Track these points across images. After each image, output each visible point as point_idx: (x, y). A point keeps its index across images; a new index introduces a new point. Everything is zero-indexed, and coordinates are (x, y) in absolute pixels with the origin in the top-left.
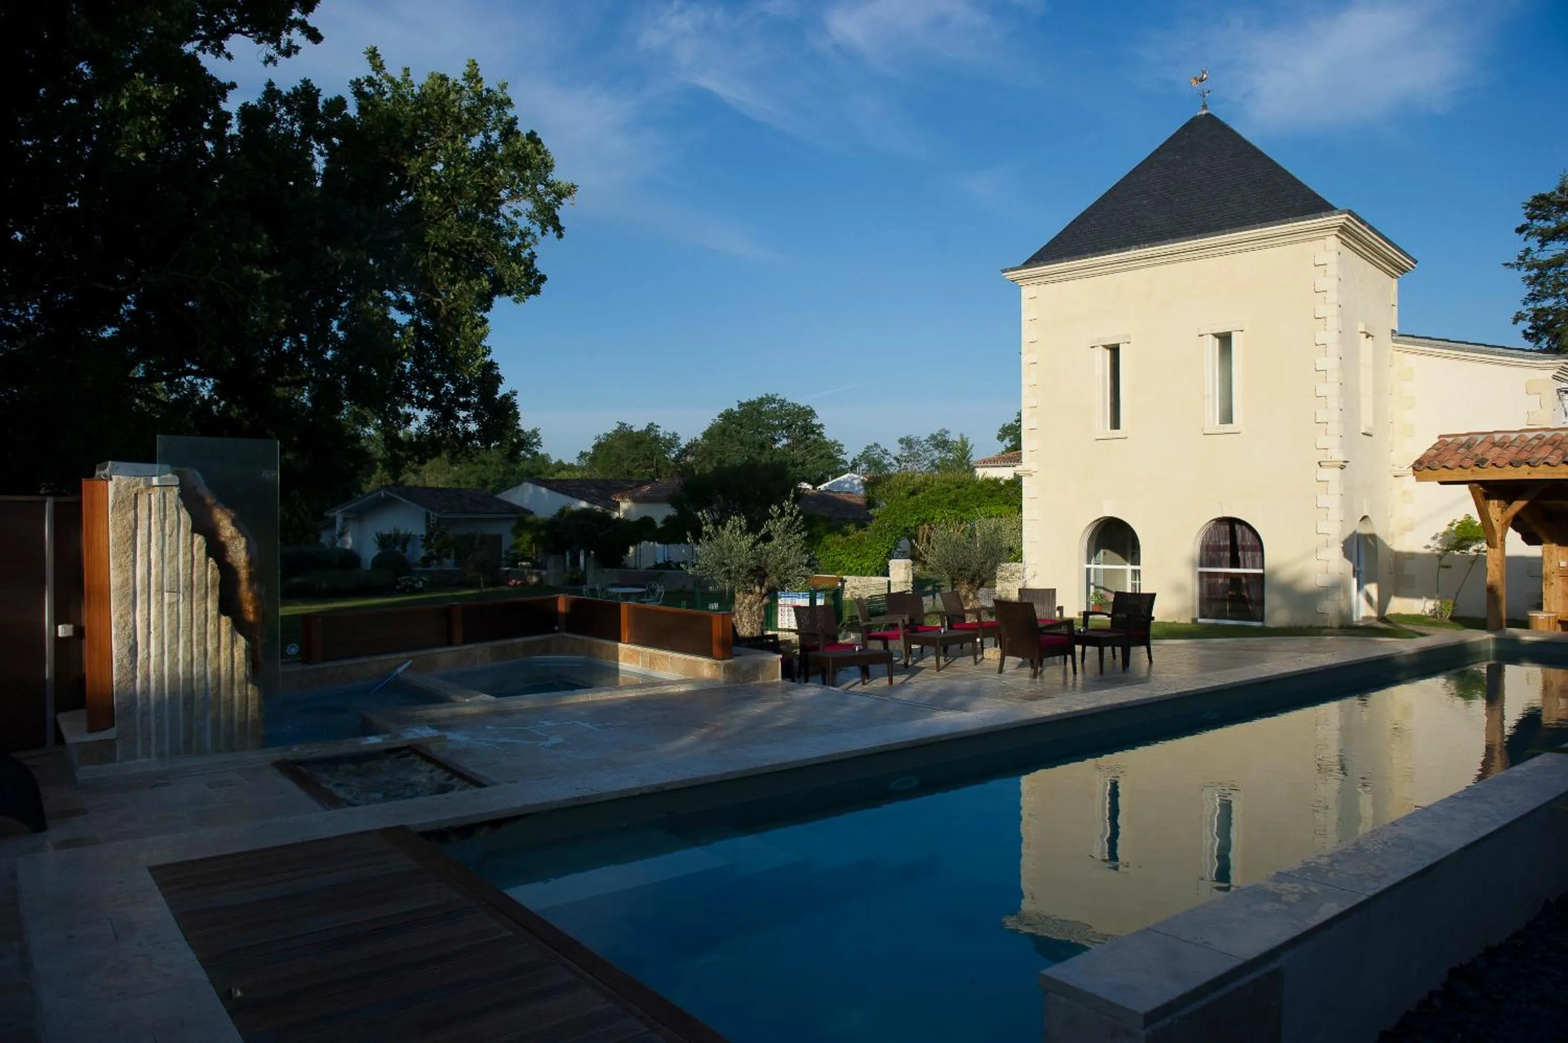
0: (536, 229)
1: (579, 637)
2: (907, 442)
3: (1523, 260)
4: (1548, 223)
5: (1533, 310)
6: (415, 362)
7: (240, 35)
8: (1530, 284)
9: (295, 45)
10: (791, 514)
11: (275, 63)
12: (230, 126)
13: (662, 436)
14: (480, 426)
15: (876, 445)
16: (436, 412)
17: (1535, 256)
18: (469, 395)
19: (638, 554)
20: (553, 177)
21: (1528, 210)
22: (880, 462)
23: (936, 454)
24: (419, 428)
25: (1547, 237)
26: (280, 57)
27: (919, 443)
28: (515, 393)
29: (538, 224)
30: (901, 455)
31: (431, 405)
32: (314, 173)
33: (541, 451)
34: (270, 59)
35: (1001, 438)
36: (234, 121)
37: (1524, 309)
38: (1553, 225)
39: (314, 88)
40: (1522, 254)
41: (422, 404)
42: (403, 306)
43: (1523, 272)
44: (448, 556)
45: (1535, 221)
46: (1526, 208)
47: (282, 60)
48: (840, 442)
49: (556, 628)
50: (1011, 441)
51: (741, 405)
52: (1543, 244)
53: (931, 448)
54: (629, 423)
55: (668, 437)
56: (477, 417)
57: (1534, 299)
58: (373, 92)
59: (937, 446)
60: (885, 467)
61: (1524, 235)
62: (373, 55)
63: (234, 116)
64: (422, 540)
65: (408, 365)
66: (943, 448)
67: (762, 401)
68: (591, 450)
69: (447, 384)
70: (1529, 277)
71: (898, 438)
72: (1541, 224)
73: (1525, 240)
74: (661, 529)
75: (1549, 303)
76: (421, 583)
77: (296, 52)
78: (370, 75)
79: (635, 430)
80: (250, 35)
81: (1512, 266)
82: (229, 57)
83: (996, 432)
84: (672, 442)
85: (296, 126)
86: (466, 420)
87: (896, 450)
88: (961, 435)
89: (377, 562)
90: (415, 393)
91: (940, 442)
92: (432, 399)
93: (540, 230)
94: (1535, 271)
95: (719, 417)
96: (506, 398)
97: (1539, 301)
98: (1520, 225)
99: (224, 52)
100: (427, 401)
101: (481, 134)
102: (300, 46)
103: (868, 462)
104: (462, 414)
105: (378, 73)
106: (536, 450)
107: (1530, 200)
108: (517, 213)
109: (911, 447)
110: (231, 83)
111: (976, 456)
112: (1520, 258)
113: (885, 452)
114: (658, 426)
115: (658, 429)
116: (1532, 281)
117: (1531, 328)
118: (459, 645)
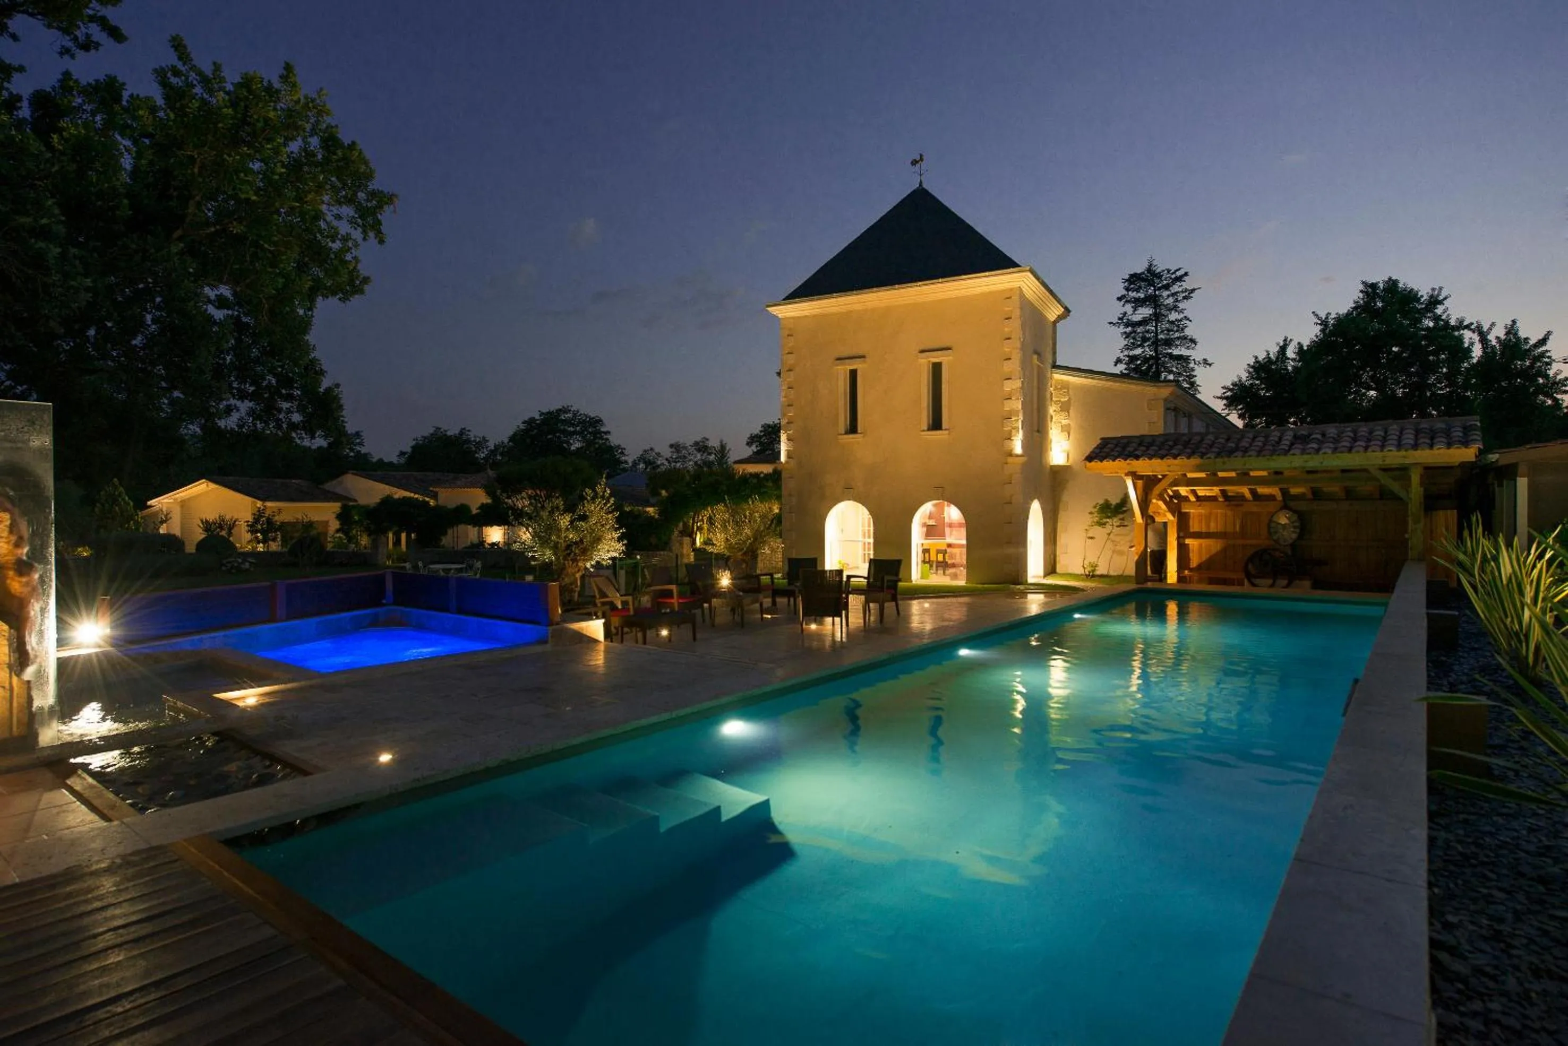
0: (357, 234)
1: (408, 609)
2: (676, 447)
3: (1123, 320)
4: (1139, 294)
5: (1128, 356)
6: (235, 355)
7: (25, 16)
8: (1126, 337)
9: (95, 40)
10: (603, 497)
11: (73, 57)
12: (20, 108)
13: (473, 439)
14: (304, 417)
15: (652, 449)
16: (258, 404)
17: (1130, 317)
18: (292, 388)
19: (456, 535)
20: (373, 185)
21: (1126, 284)
22: (654, 462)
23: (699, 456)
24: (241, 419)
25: (1138, 303)
26: (78, 50)
27: (685, 448)
28: (338, 386)
29: (360, 230)
30: (671, 457)
31: (252, 397)
32: (121, 168)
33: (363, 450)
34: (65, 51)
35: (749, 444)
36: (25, 104)
37: (1121, 355)
38: (1142, 296)
39: (117, 81)
40: (1121, 316)
41: (242, 396)
42: (221, 303)
43: (1122, 329)
44: (274, 540)
45: (1130, 293)
46: (1124, 283)
47: (80, 54)
48: (623, 446)
49: (384, 601)
50: (757, 446)
51: (542, 414)
52: (1135, 309)
53: (695, 452)
54: (444, 427)
55: (478, 440)
56: (301, 410)
57: (1128, 349)
58: (180, 84)
59: (699, 450)
60: (658, 466)
61: (1122, 303)
62: (178, 45)
63: (24, 99)
64: (248, 526)
65: (228, 358)
66: (704, 452)
67: (559, 411)
68: (409, 450)
69: (268, 377)
70: (1125, 333)
71: (669, 444)
72: (1133, 294)
73: (1124, 305)
74: (477, 514)
75: (1138, 351)
76: (247, 564)
77: (96, 49)
78: (174, 64)
79: (449, 433)
80: (39, 17)
81: (1114, 324)
82: (14, 37)
83: (745, 439)
84: (483, 442)
85: (98, 118)
86: (289, 411)
87: (667, 452)
88: (721, 442)
89: (201, 545)
90: (235, 385)
91: (702, 447)
92: (253, 391)
93: (362, 236)
94: (1130, 329)
95: (523, 423)
96: (329, 390)
97: (1131, 350)
98: (1119, 296)
99: (8, 32)
100: (247, 392)
101: (299, 139)
102: (102, 43)
103: (645, 463)
104: (285, 405)
105: (184, 64)
106: (359, 449)
107: (1127, 277)
108: (338, 217)
109: (678, 451)
110: (19, 66)
111: (732, 457)
112: (1120, 319)
113: (658, 454)
114: (469, 431)
115: (469, 433)
116: (1127, 335)
117: (1126, 369)
118: (282, 621)
